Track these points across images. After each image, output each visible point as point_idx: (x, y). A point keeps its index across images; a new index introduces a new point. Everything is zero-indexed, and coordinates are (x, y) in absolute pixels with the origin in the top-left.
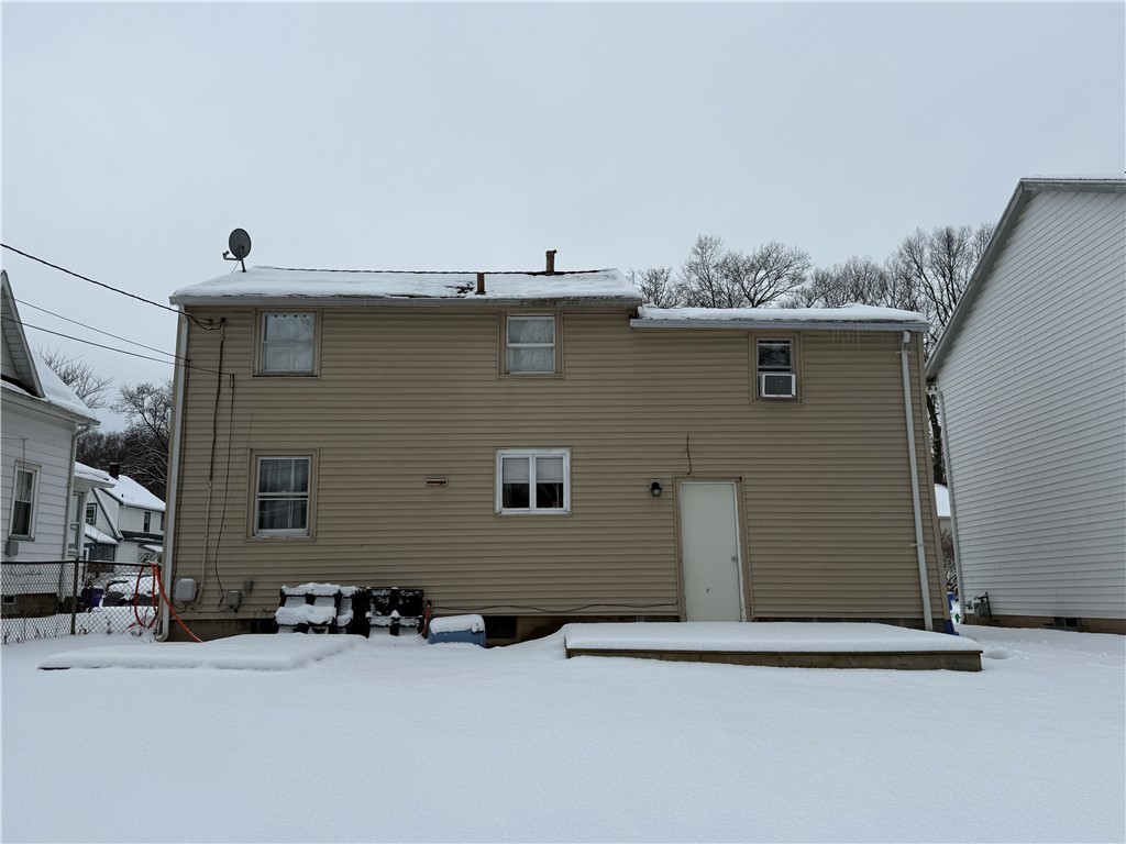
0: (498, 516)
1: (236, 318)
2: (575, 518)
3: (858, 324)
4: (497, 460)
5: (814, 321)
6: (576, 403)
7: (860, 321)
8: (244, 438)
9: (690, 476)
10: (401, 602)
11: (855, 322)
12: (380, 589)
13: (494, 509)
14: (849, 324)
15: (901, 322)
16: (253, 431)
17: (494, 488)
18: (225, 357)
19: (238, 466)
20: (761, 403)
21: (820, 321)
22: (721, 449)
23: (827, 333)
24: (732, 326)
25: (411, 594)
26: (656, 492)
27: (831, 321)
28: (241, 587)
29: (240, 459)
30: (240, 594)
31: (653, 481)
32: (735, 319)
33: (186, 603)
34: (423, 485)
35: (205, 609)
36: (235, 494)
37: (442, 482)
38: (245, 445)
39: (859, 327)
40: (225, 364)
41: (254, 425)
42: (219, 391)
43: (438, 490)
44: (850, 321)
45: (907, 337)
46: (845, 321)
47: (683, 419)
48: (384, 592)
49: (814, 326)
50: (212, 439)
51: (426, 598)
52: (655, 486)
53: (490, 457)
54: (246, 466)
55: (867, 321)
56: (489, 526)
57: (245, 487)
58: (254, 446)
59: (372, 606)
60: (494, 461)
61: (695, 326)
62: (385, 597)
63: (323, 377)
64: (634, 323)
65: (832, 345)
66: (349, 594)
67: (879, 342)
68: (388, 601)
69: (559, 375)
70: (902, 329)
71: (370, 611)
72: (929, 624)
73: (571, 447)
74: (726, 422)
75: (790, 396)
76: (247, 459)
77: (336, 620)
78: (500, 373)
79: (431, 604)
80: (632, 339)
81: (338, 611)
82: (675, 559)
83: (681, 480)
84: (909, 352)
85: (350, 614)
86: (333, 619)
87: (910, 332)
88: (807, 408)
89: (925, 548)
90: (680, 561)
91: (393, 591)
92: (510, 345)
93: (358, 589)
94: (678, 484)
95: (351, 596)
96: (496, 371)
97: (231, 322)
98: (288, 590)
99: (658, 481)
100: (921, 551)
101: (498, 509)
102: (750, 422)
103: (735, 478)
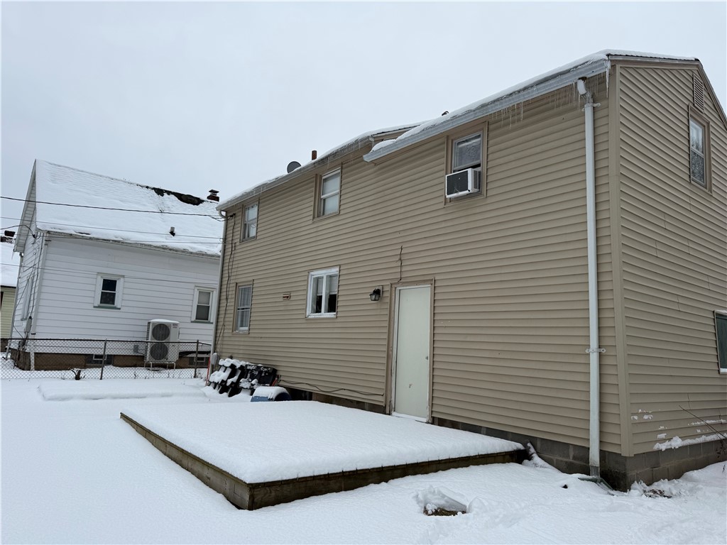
0: (306, 318)
1: (238, 212)
2: (339, 320)
3: (523, 93)
4: (310, 279)
5: (483, 106)
6: (344, 232)
7: (525, 89)
8: (235, 277)
9: (400, 281)
10: (263, 374)
11: (519, 91)
12: (252, 365)
13: (305, 314)
14: (514, 96)
15: (568, 71)
16: (237, 273)
17: (306, 300)
18: (234, 234)
19: (232, 293)
20: (452, 203)
22: (423, 254)
23: (502, 116)
24: (423, 137)
25: (266, 370)
26: (373, 296)
27: (498, 100)
31: (377, 288)
32: (424, 130)
34: (281, 299)
36: (230, 308)
37: (288, 297)
38: (234, 281)
39: (524, 96)
40: (234, 238)
41: (238, 269)
42: (231, 253)
43: (287, 302)
44: (514, 93)
45: (581, 88)
46: (511, 94)
47: (399, 232)
49: (484, 112)
50: (227, 279)
52: (377, 292)
53: (305, 278)
54: (234, 292)
55: (531, 86)
56: (302, 326)
58: (237, 281)
59: (249, 375)
60: (308, 280)
61: (400, 146)
62: (256, 370)
63: (257, 238)
64: (367, 158)
66: (238, 367)
67: (553, 108)
68: (256, 373)
69: (338, 213)
70: (573, 80)
71: (246, 378)
72: (595, 457)
73: (340, 266)
74: (426, 229)
75: (467, 192)
76: (234, 289)
77: (226, 382)
78: (314, 218)
79: (278, 377)
80: (375, 172)
81: (231, 376)
82: (385, 355)
83: (395, 286)
84: (595, 105)
85: (235, 379)
86: (223, 381)
87: (584, 79)
88: (489, 201)
89: (600, 355)
90: (389, 357)
91: (258, 367)
92: (322, 197)
93: (243, 363)
94: (394, 289)
95: (240, 368)
96: (311, 217)
97: (237, 215)
98: (221, 362)
99: (380, 288)
100: (594, 359)
101: (307, 314)
102: (443, 225)
103: (429, 280)
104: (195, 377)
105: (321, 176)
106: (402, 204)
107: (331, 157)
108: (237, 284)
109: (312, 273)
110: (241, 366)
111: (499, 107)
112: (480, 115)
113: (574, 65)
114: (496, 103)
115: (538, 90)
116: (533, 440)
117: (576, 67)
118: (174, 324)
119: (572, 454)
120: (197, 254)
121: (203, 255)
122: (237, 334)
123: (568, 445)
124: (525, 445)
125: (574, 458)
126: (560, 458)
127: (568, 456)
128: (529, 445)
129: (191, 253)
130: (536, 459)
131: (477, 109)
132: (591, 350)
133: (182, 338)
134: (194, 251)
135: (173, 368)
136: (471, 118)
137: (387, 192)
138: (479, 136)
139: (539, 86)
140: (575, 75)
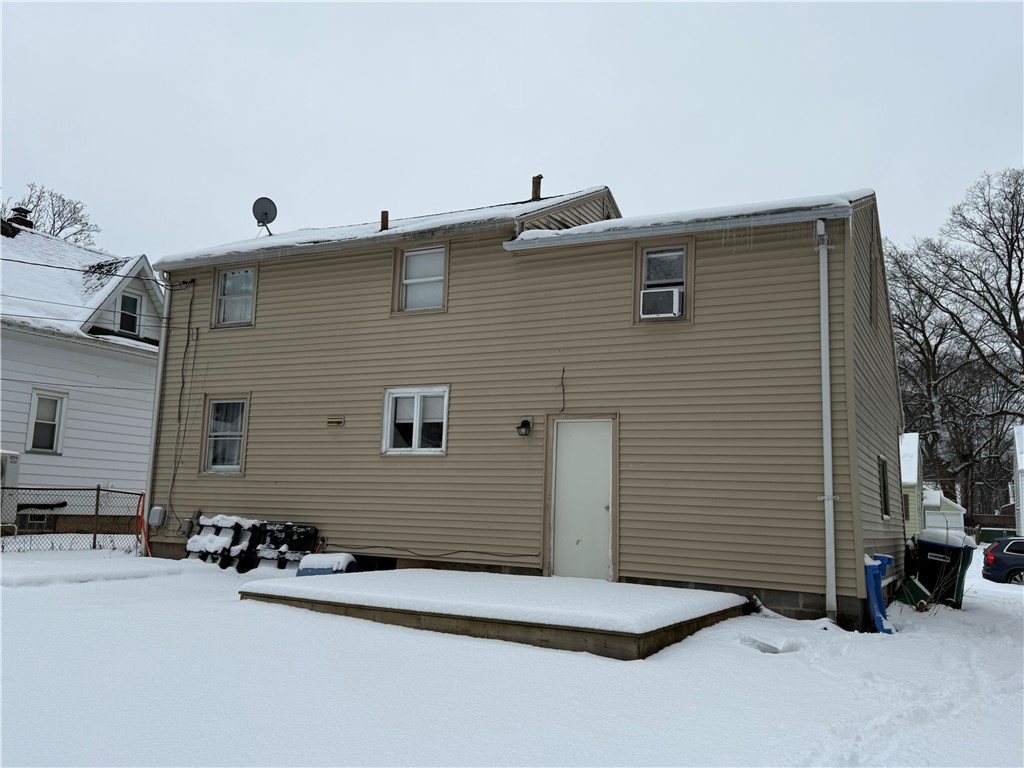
0: (383, 455)
1: (202, 278)
2: (449, 459)
3: (753, 219)
4: (386, 398)
5: (698, 221)
6: (457, 338)
7: (755, 214)
8: (201, 385)
9: (563, 412)
10: (295, 537)
11: (748, 216)
12: (274, 524)
13: (380, 448)
14: (741, 219)
16: (208, 378)
17: (381, 428)
18: (194, 314)
19: (195, 409)
20: (641, 325)
21: (706, 220)
22: (599, 381)
23: (716, 235)
24: (607, 238)
25: (302, 530)
26: (523, 430)
27: (719, 219)
28: (191, 515)
29: (197, 403)
30: (192, 522)
31: (525, 419)
32: (609, 230)
33: (158, 528)
34: (325, 425)
35: (170, 534)
36: (192, 434)
37: (338, 422)
38: (200, 391)
39: (754, 222)
40: (194, 319)
41: (209, 372)
42: (188, 344)
43: (337, 430)
44: (742, 216)
45: (821, 228)
46: (737, 217)
47: (560, 349)
48: (277, 527)
49: (699, 228)
50: (180, 385)
51: (321, 535)
52: (525, 424)
53: (379, 397)
54: (201, 409)
55: (764, 214)
56: (376, 466)
57: (200, 428)
58: (207, 391)
59: (268, 539)
60: (382, 400)
61: (568, 242)
62: (280, 531)
63: (258, 326)
64: (508, 246)
65: (723, 249)
66: (246, 527)
67: (785, 239)
68: (283, 535)
69: (444, 310)
70: (812, 218)
71: (264, 543)
72: (831, 602)
73: (450, 384)
74: (605, 350)
75: (672, 315)
76: (202, 403)
77: (229, 550)
78: (392, 311)
79: (323, 540)
80: (516, 264)
81: (235, 542)
82: (541, 505)
83: (554, 417)
84: (830, 247)
85: (244, 545)
86: (224, 549)
87: (824, 220)
88: (697, 329)
89: (835, 502)
90: (546, 508)
91: (287, 527)
92: (405, 282)
93: (256, 522)
94: (551, 421)
95: (249, 529)
96: (389, 309)
97: (198, 282)
98: (203, 520)
99: (529, 419)
100: (829, 506)
101: (384, 450)
102: (631, 349)
103: (612, 414)
104: (94, 547)
105: (403, 252)
106: (564, 315)
107: (441, 233)
108: (206, 395)
109: (392, 391)
110: (254, 526)
111: (720, 226)
112: (692, 229)
113: (816, 204)
114: (717, 222)
115: (771, 219)
116: (757, 591)
117: (818, 206)
118: (12, 457)
119: (801, 602)
120: (44, 332)
121: (53, 333)
122: (211, 475)
123: (797, 593)
124: (749, 598)
125: (805, 606)
126: (788, 608)
127: (798, 605)
128: (755, 597)
129: (34, 329)
130: (765, 610)
131: (691, 222)
132: (826, 497)
133: (23, 481)
134: (39, 326)
135: (11, 534)
136: (680, 230)
137: (536, 295)
138: (682, 250)
139: (773, 216)
140: (816, 215)
